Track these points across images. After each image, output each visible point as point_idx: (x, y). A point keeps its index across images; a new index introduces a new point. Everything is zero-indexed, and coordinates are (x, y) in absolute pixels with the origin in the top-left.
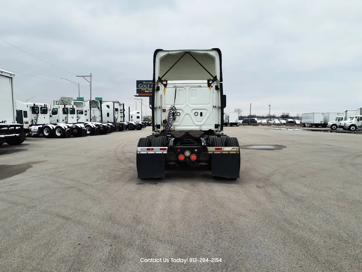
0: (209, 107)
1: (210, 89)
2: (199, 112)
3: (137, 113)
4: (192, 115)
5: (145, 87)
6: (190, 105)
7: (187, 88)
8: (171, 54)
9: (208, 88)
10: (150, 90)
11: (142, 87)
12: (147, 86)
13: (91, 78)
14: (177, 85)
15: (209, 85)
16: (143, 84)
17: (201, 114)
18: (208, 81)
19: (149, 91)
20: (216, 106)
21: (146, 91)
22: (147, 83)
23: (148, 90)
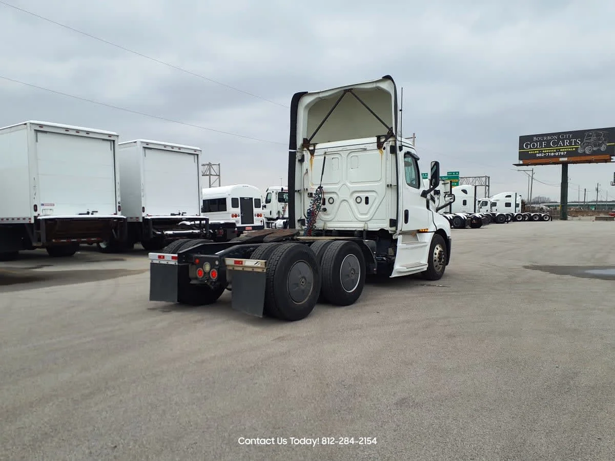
0: (380, 186)
1: (382, 153)
2: (363, 195)
3: (506, 197)
4: (352, 202)
5: (537, 148)
6: (349, 185)
7: (344, 154)
8: (323, 97)
9: (378, 152)
10: (547, 151)
11: (531, 148)
12: (541, 145)
13: (414, 141)
14: (329, 150)
15: (380, 146)
16: (532, 141)
17: (367, 198)
18: (379, 138)
19: (545, 153)
20: (391, 185)
21: (538, 155)
22: (540, 138)
23: (542, 153)
